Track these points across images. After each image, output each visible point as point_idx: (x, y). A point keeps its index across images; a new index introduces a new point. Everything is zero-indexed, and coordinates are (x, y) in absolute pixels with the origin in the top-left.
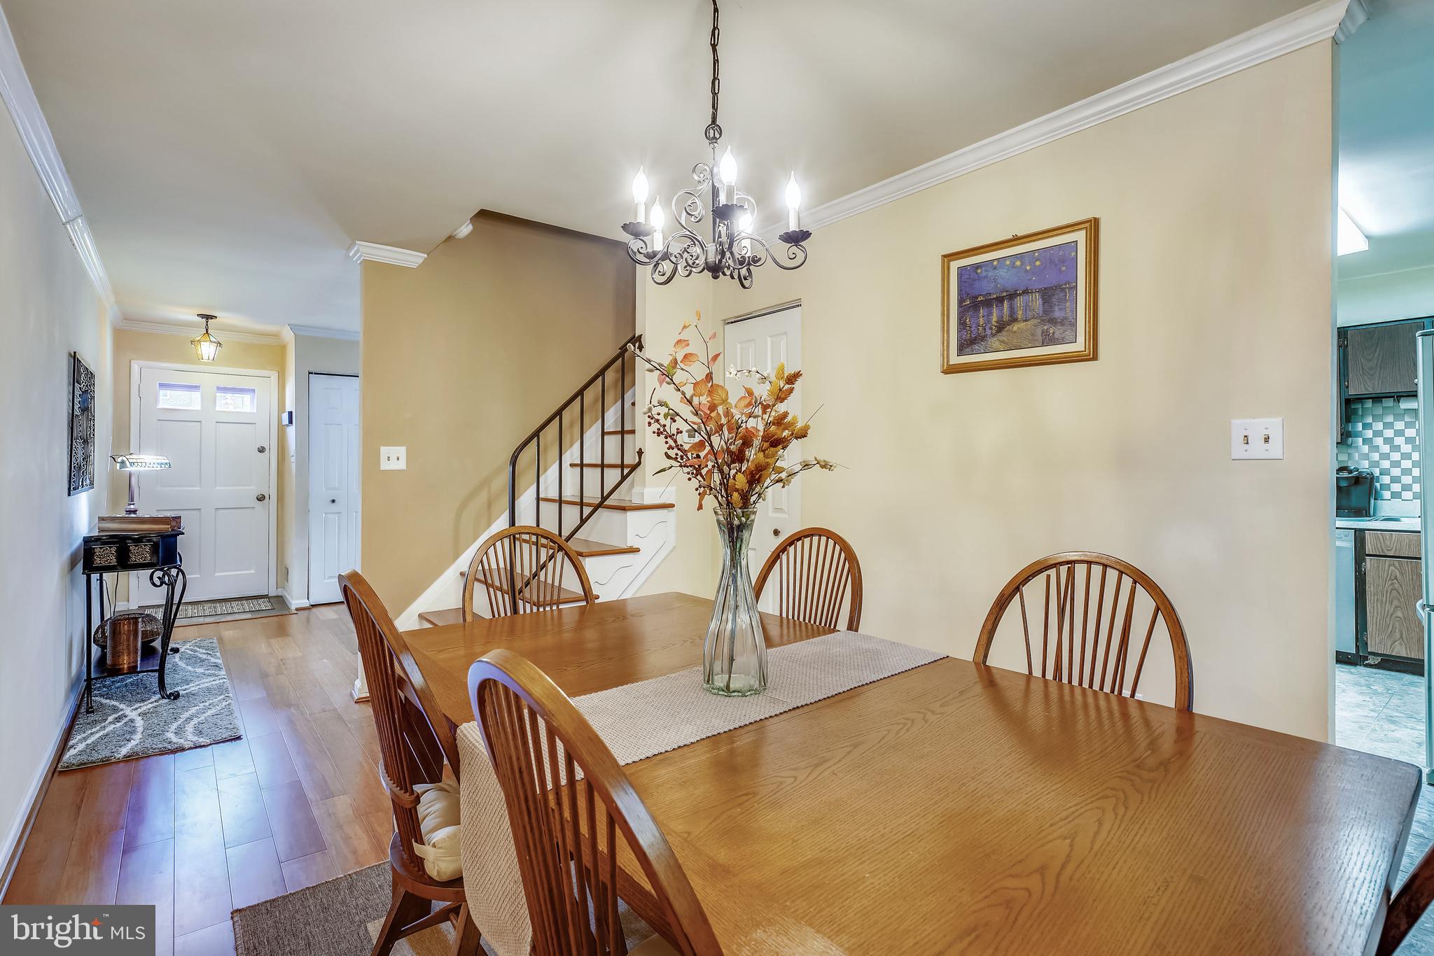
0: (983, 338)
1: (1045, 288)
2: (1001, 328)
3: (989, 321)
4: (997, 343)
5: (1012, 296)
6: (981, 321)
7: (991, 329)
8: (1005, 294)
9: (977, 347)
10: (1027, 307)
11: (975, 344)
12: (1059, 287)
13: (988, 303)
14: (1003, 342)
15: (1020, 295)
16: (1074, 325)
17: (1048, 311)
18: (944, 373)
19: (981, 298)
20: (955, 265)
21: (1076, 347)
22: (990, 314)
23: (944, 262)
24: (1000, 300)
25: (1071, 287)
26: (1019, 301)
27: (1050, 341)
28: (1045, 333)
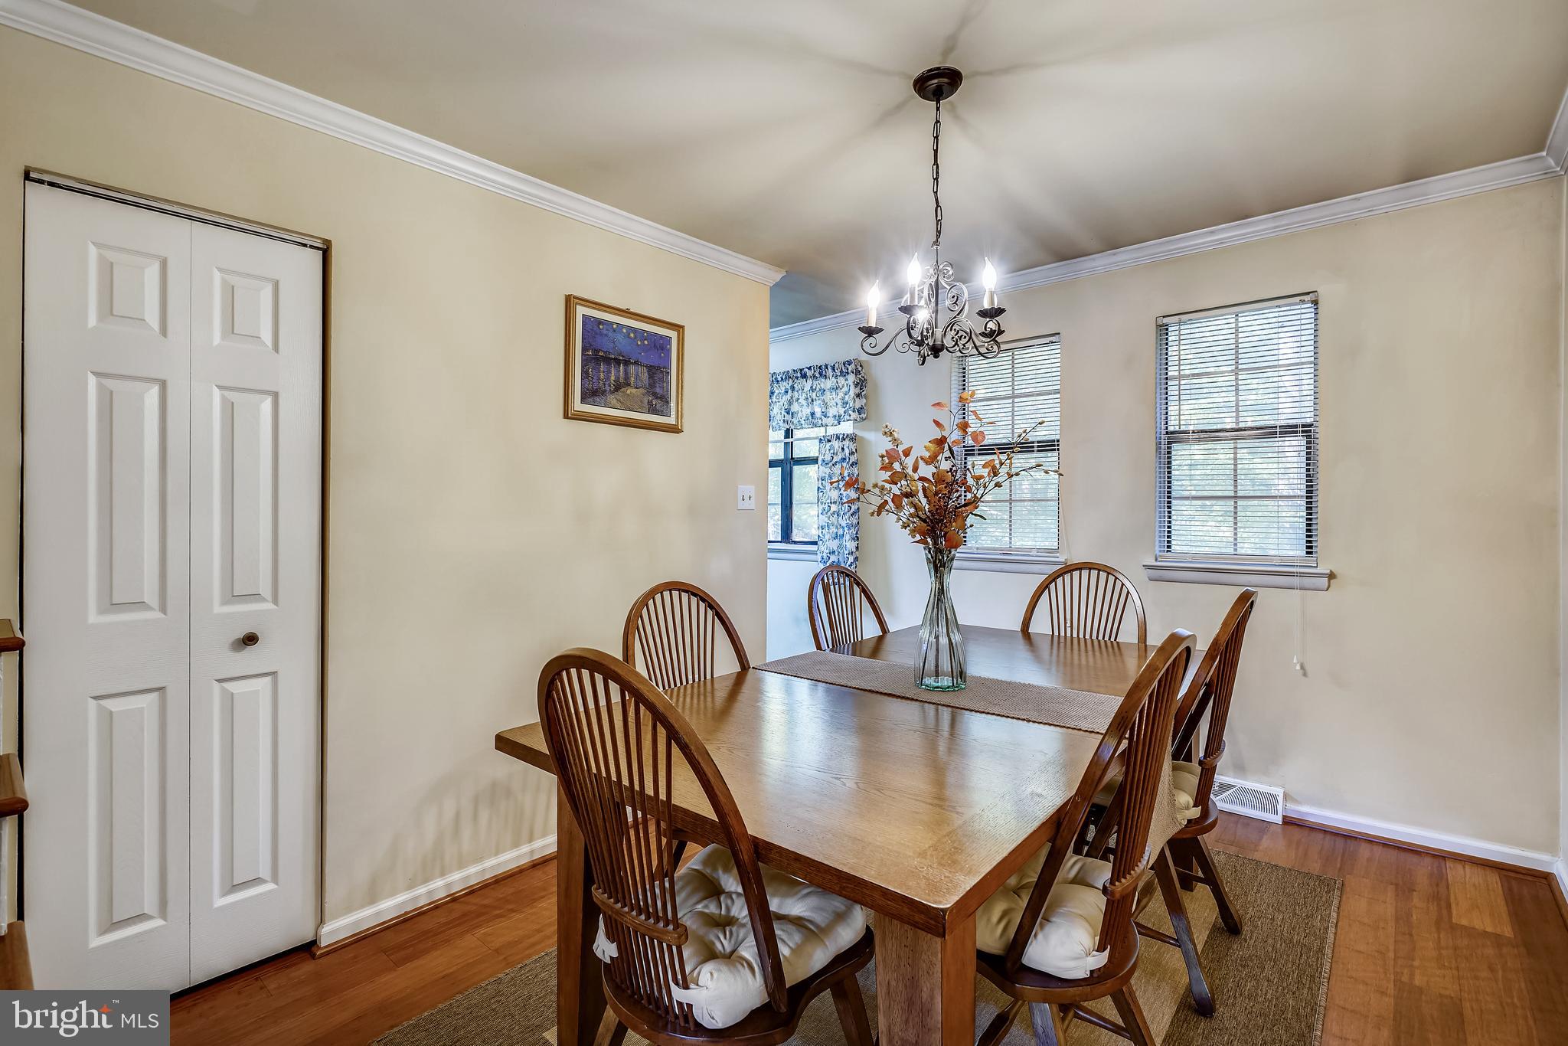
0: (604, 393)
1: (651, 366)
2: (618, 388)
3: (608, 378)
4: (615, 401)
5: (627, 363)
6: (602, 376)
7: (610, 386)
8: (621, 358)
9: (598, 400)
10: (637, 376)
11: (596, 396)
12: (659, 368)
13: (607, 360)
14: (619, 401)
15: (632, 363)
16: (668, 402)
17: (652, 385)
18: (565, 417)
19: (601, 354)
20: (581, 311)
21: (671, 420)
22: (609, 372)
23: (570, 302)
24: (617, 362)
25: (669, 373)
26: (632, 369)
27: (653, 410)
28: (650, 403)
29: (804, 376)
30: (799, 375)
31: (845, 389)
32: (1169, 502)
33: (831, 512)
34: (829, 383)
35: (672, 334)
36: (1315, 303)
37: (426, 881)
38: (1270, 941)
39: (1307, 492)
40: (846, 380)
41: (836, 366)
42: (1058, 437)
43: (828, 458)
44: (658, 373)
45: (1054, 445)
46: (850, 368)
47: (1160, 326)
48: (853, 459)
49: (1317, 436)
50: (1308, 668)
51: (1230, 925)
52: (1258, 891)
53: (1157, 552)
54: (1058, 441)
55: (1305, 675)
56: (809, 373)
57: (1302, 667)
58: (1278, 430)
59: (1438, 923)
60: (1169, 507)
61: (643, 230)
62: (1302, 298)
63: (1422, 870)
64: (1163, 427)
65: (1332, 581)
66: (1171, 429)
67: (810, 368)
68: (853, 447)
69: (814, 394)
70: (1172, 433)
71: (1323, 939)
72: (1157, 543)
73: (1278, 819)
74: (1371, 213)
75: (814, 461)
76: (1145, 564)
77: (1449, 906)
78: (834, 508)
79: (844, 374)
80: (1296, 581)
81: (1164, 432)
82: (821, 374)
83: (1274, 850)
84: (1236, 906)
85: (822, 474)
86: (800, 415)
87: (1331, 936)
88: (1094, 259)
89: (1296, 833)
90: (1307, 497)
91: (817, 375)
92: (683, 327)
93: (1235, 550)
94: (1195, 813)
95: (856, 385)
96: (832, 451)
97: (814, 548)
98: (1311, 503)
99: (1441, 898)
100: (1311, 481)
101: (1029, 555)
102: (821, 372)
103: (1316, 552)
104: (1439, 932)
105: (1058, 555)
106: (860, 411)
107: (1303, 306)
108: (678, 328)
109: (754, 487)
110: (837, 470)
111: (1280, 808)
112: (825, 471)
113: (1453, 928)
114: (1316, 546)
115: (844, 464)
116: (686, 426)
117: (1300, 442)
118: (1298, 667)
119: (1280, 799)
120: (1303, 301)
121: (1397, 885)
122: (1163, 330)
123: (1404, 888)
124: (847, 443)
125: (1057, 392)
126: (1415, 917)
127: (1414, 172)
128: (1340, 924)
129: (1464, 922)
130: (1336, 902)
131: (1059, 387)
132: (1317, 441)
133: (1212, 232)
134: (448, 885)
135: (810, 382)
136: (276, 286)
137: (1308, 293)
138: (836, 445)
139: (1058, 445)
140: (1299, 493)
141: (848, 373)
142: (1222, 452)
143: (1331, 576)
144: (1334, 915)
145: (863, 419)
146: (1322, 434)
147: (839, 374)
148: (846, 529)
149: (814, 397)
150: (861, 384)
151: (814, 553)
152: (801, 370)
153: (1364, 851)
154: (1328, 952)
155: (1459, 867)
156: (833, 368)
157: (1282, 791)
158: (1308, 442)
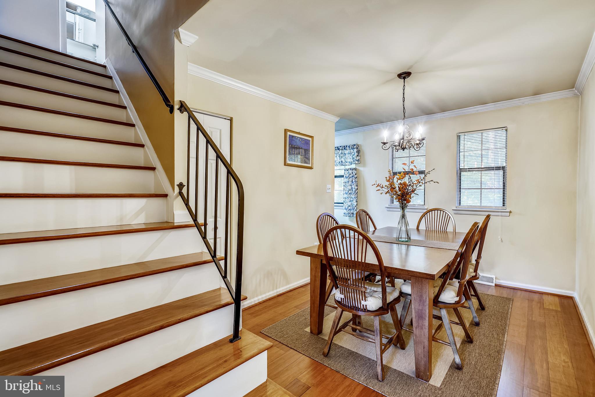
1: (305, 149)
6: (293, 153)
10: (302, 152)
12: (307, 149)
13: (295, 148)
15: (300, 148)
16: (309, 160)
17: (305, 155)
18: (284, 165)
19: (293, 146)
20: (289, 133)
21: (310, 165)
22: (295, 151)
23: (286, 131)
24: (297, 148)
25: (309, 151)
26: (300, 150)
27: (306, 163)
28: (305, 160)
29: (339, 149)
30: (337, 149)
31: (353, 153)
32: (460, 190)
33: (349, 193)
34: (346, 152)
35: (310, 139)
36: (506, 130)
37: (253, 298)
38: (493, 311)
39: (503, 187)
40: (354, 151)
41: (350, 146)
42: (425, 170)
43: (347, 176)
44: (307, 151)
45: (423, 172)
46: (355, 147)
47: (458, 136)
48: (356, 176)
49: (507, 170)
50: (503, 239)
51: (482, 307)
52: (489, 301)
53: (456, 205)
54: (425, 171)
55: (502, 242)
56: (341, 148)
57: (501, 240)
58: (495, 168)
59: (540, 308)
60: (460, 192)
61: (304, 108)
62: (502, 129)
63: (536, 297)
64: (459, 167)
65: (511, 214)
66: (461, 168)
67: (341, 147)
68: (356, 172)
69: (342, 155)
70: (461, 169)
71: (508, 311)
72: (456, 203)
73: (494, 285)
74: (524, 104)
75: (343, 176)
76: (453, 209)
77: (543, 304)
78: (350, 192)
79: (353, 149)
80: (500, 214)
81: (459, 168)
82: (344, 149)
83: (493, 292)
84: (483, 303)
85: (345, 181)
86: (337, 161)
87: (510, 310)
88: (437, 115)
89: (499, 288)
90: (503, 189)
91: (343, 149)
92: (313, 137)
93: (481, 205)
94: (474, 274)
95: (357, 152)
96: (349, 174)
97: (342, 205)
98: (504, 190)
99: (541, 303)
100: (504, 184)
101: (415, 207)
102: (345, 148)
103: (506, 205)
104: (540, 310)
105: (424, 206)
106: (358, 161)
107: (503, 131)
108: (312, 137)
109: (330, 185)
110: (351, 179)
111: (494, 281)
112: (346, 180)
113: (544, 309)
114: (506, 203)
115: (353, 178)
116: (314, 167)
117: (501, 172)
118: (500, 239)
119: (494, 279)
120: (503, 130)
121: (529, 300)
122: (459, 137)
123: (531, 301)
124: (354, 171)
125: (425, 156)
126: (533, 307)
127: (536, 93)
128: (512, 308)
129: (547, 307)
130: (511, 303)
131: (425, 154)
132: (506, 172)
133: (475, 108)
134: (258, 299)
135: (341, 151)
136: (221, 130)
137: (504, 127)
138: (350, 171)
139: (425, 172)
140: (501, 187)
141: (354, 148)
142: (476, 175)
143: (510, 212)
144: (511, 306)
145: (359, 163)
146: (508, 170)
147: (351, 149)
148: (354, 198)
149: (342, 156)
150: (358, 152)
151: (343, 206)
152: (338, 147)
153: (519, 293)
154: (509, 313)
155: (547, 296)
156: (349, 147)
157: (495, 276)
158: (504, 172)
